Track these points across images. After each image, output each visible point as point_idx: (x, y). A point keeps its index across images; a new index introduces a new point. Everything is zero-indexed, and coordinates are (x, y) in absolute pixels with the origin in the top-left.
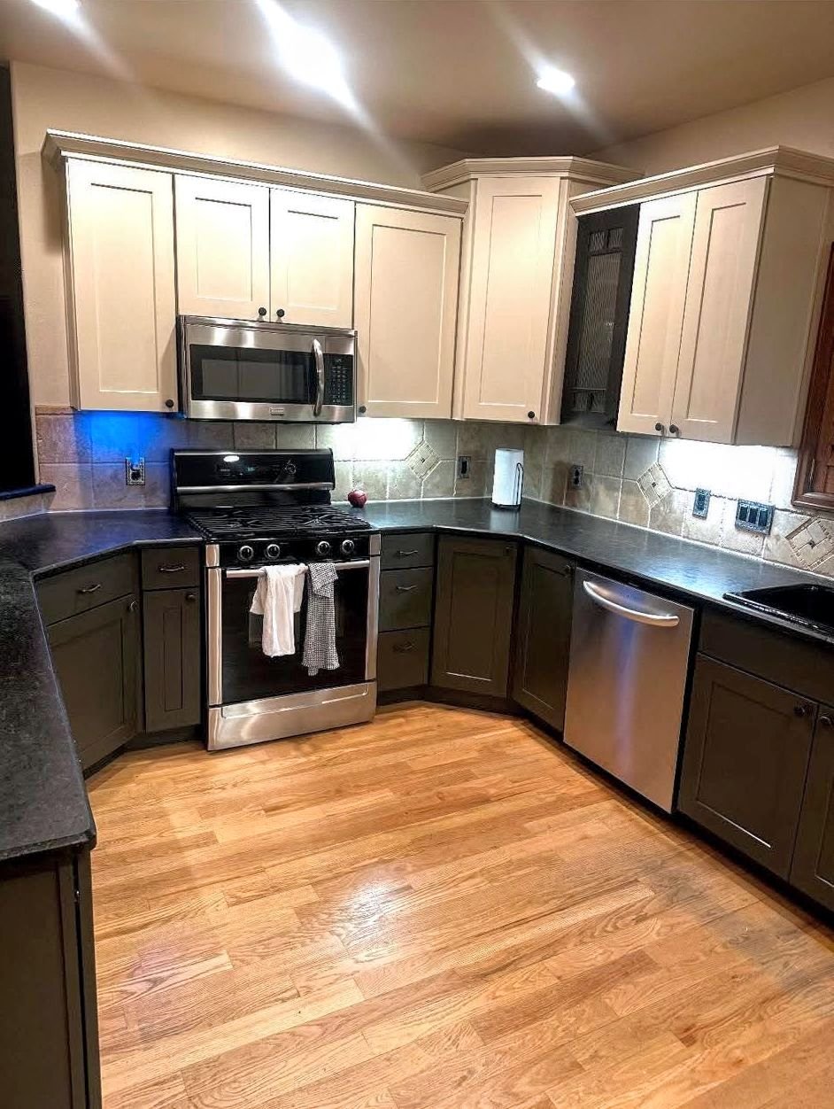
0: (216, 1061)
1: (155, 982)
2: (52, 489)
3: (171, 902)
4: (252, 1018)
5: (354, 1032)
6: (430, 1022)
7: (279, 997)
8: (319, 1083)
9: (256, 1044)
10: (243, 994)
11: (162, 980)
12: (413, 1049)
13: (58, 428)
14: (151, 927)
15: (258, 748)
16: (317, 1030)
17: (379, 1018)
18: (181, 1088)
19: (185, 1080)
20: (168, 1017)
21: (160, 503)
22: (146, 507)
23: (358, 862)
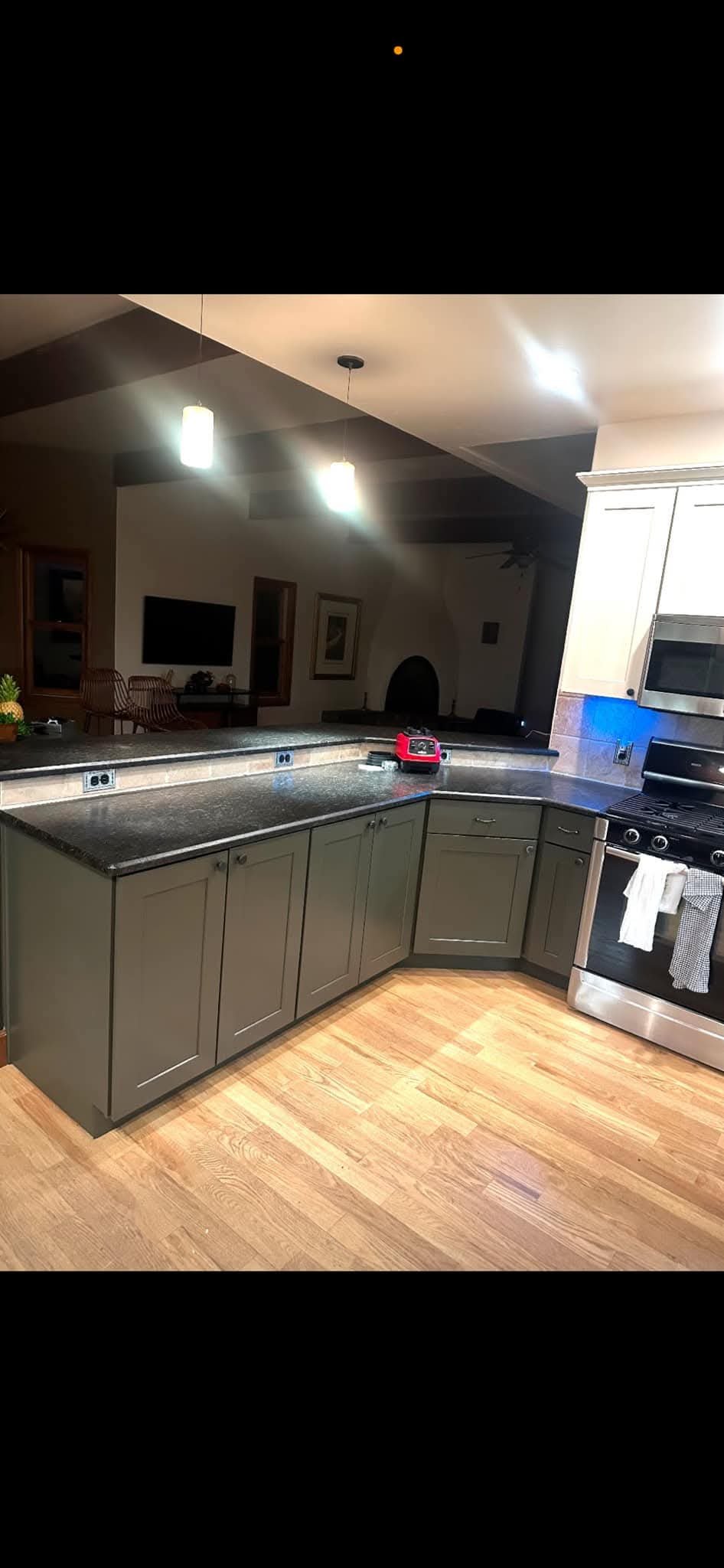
0: (278, 1138)
1: (325, 1082)
2: (556, 754)
3: (397, 1058)
4: (324, 1143)
5: (343, 1208)
6: (384, 1263)
7: (349, 1149)
8: (287, 1204)
9: (303, 1154)
10: (342, 1130)
11: (328, 1084)
12: (348, 1258)
13: (571, 707)
14: (368, 1059)
15: (608, 1029)
16: (333, 1183)
17: (365, 1222)
18: (251, 1130)
19: (258, 1129)
20: (301, 1100)
21: (638, 784)
22: (625, 785)
23: (534, 1146)
